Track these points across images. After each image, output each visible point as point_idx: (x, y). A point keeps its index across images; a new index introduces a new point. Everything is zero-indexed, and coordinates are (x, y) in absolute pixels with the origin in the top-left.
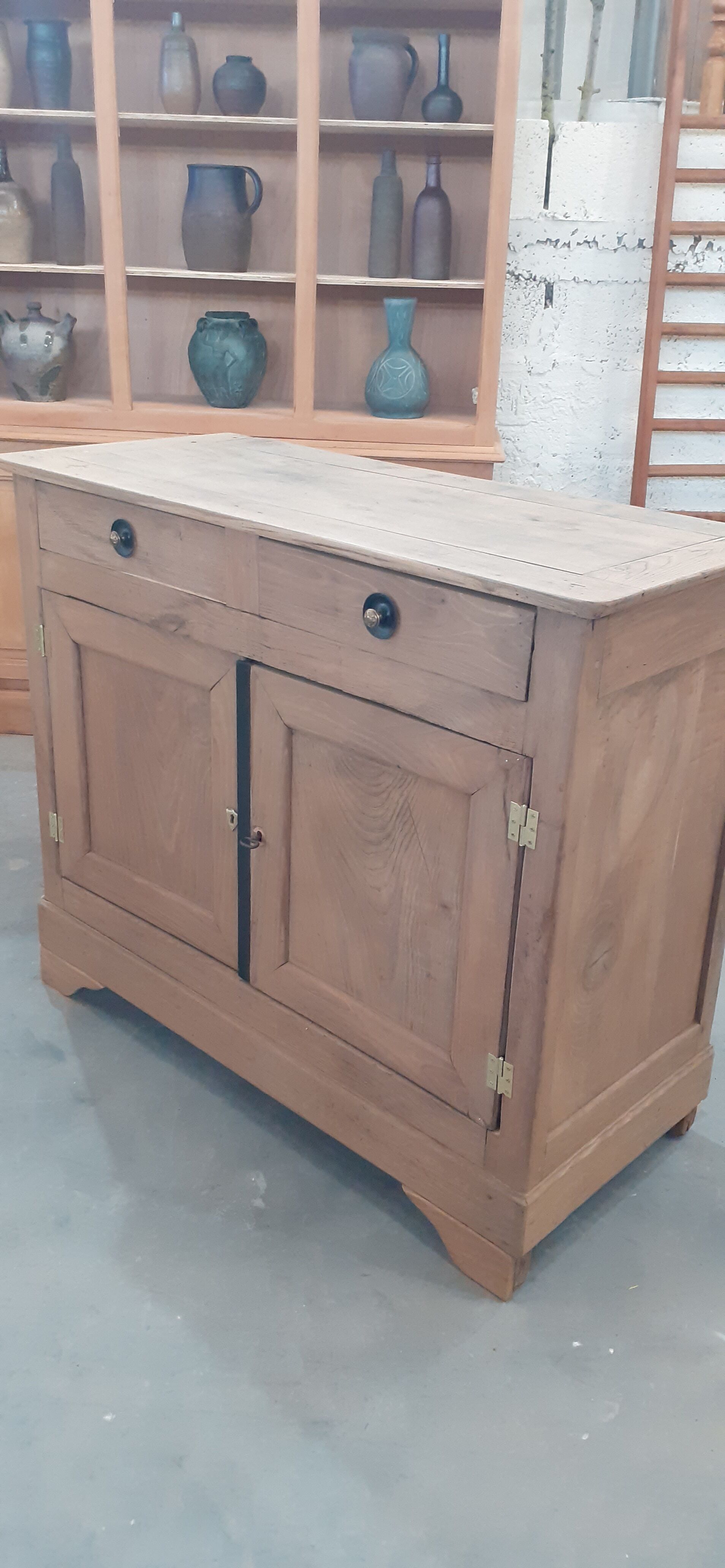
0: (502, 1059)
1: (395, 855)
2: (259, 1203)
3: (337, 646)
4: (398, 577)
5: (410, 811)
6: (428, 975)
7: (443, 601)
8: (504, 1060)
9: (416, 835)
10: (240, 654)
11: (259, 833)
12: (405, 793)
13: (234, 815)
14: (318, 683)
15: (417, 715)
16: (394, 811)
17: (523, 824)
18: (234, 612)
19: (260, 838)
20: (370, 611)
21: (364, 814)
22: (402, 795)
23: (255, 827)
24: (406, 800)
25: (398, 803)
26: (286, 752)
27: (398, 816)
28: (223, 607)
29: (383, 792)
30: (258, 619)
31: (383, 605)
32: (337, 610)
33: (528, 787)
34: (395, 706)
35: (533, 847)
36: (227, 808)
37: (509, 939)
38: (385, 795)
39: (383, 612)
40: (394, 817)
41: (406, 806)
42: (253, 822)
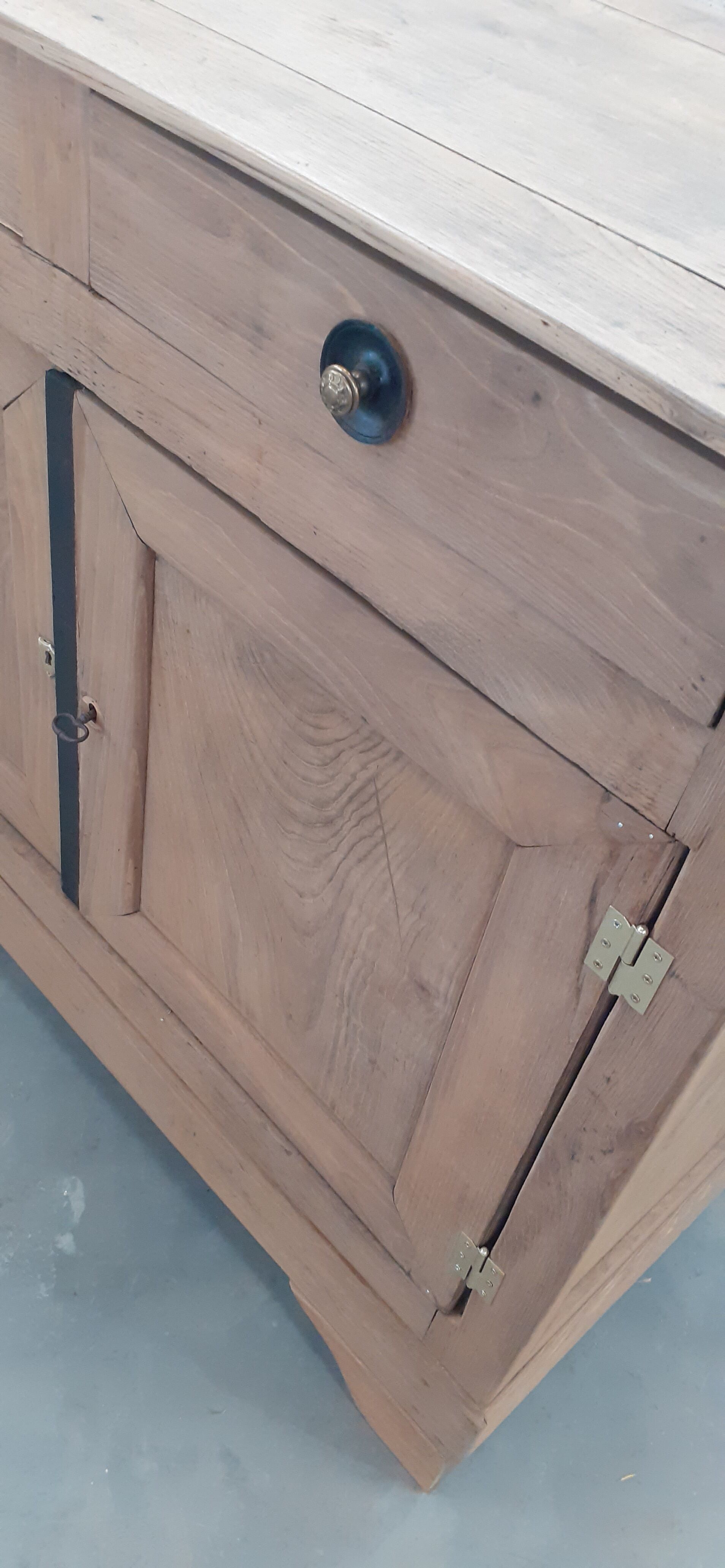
0: (485, 1253)
1: (337, 857)
2: (66, 1242)
3: (254, 415)
4: (425, 294)
5: (378, 802)
6: (373, 1062)
7: (537, 398)
8: (489, 1255)
9: (382, 847)
10: (51, 359)
11: (92, 707)
12: (373, 767)
13: (50, 653)
14: (208, 481)
15: (422, 639)
16: (347, 785)
17: (628, 958)
18: (37, 261)
19: (92, 715)
20: (336, 371)
21: (285, 763)
22: (364, 767)
23: (85, 694)
24: (372, 780)
25: (354, 777)
26: (142, 591)
27: (351, 799)
28: (14, 242)
29: (327, 744)
30: (85, 293)
31: (371, 356)
32: (259, 329)
33: (659, 894)
34: (375, 601)
35: (641, 1008)
36: (40, 636)
37: (542, 1113)
38: (329, 751)
39: (371, 375)
40: (344, 798)
41: (371, 789)
42: (82, 684)
